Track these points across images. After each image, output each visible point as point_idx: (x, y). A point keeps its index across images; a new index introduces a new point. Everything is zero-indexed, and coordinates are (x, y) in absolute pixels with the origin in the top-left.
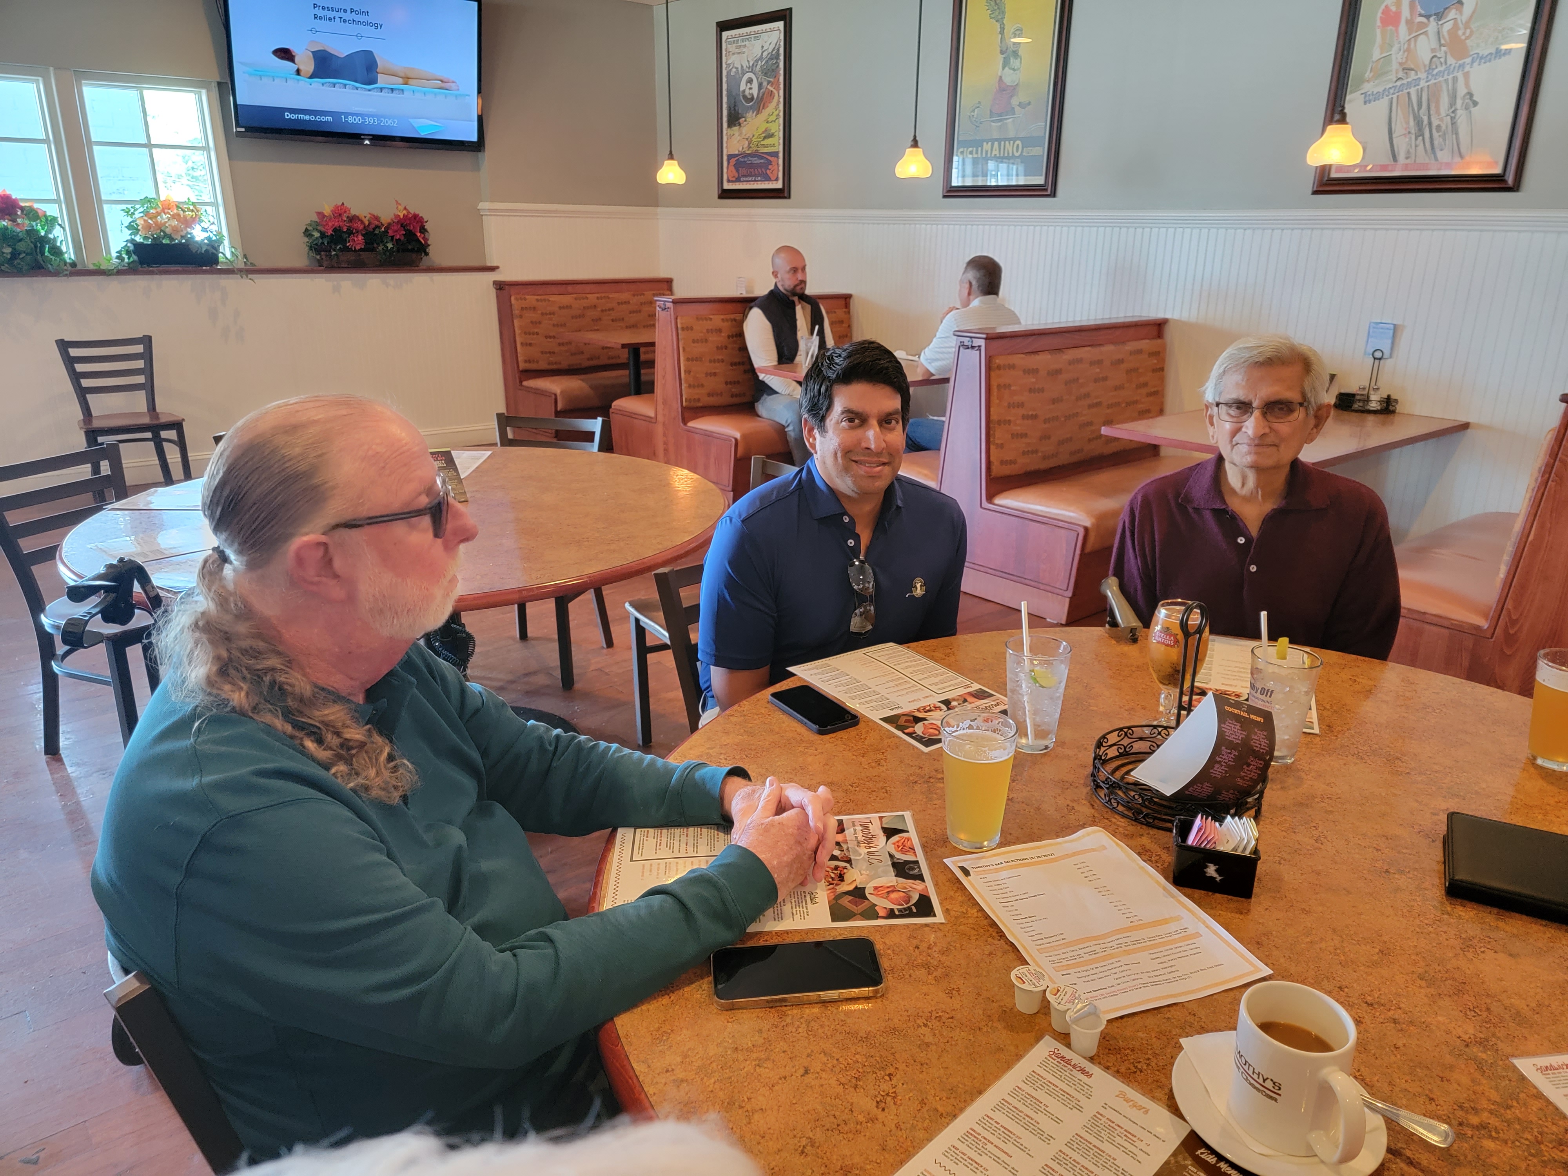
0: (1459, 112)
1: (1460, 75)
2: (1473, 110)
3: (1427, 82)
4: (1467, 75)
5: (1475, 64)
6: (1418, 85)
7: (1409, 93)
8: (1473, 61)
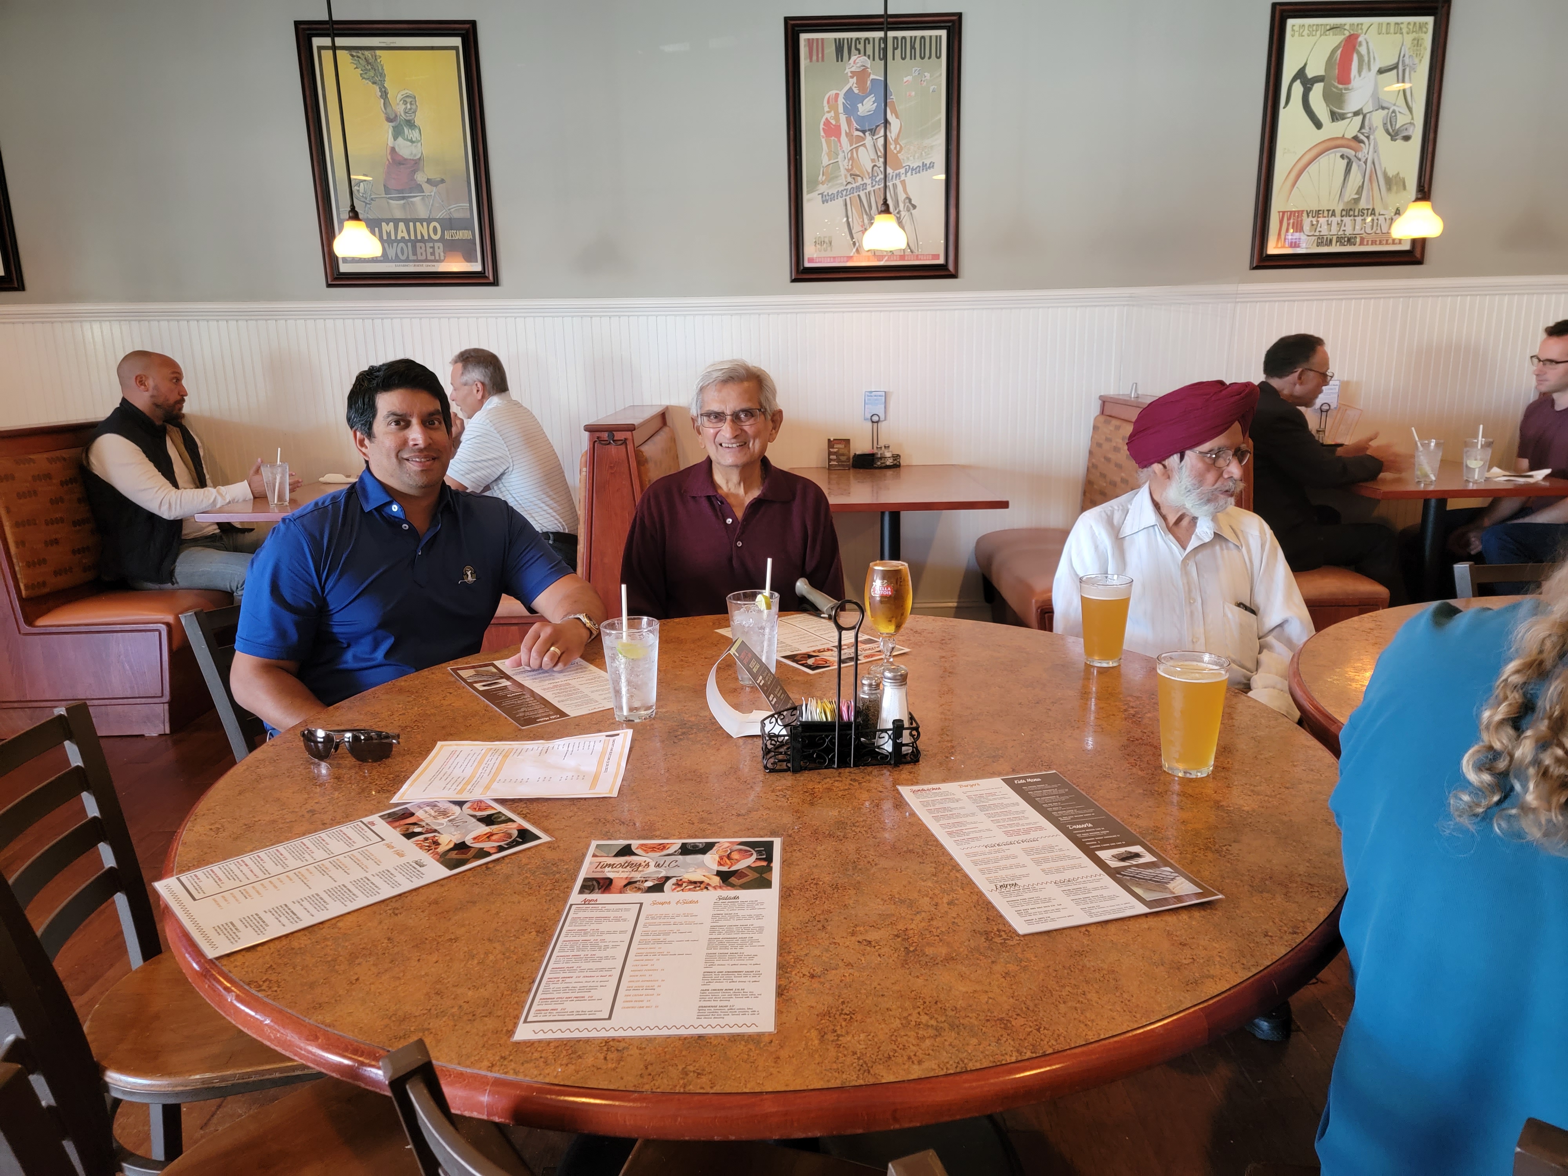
0: (903, 214)
1: (898, 182)
2: (913, 212)
3: (872, 187)
4: (903, 183)
5: (909, 174)
6: (866, 189)
7: (859, 195)
8: (906, 172)
